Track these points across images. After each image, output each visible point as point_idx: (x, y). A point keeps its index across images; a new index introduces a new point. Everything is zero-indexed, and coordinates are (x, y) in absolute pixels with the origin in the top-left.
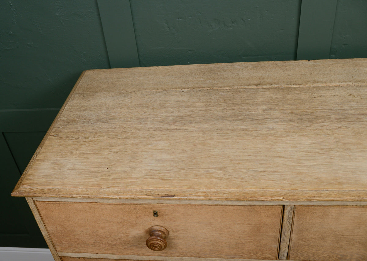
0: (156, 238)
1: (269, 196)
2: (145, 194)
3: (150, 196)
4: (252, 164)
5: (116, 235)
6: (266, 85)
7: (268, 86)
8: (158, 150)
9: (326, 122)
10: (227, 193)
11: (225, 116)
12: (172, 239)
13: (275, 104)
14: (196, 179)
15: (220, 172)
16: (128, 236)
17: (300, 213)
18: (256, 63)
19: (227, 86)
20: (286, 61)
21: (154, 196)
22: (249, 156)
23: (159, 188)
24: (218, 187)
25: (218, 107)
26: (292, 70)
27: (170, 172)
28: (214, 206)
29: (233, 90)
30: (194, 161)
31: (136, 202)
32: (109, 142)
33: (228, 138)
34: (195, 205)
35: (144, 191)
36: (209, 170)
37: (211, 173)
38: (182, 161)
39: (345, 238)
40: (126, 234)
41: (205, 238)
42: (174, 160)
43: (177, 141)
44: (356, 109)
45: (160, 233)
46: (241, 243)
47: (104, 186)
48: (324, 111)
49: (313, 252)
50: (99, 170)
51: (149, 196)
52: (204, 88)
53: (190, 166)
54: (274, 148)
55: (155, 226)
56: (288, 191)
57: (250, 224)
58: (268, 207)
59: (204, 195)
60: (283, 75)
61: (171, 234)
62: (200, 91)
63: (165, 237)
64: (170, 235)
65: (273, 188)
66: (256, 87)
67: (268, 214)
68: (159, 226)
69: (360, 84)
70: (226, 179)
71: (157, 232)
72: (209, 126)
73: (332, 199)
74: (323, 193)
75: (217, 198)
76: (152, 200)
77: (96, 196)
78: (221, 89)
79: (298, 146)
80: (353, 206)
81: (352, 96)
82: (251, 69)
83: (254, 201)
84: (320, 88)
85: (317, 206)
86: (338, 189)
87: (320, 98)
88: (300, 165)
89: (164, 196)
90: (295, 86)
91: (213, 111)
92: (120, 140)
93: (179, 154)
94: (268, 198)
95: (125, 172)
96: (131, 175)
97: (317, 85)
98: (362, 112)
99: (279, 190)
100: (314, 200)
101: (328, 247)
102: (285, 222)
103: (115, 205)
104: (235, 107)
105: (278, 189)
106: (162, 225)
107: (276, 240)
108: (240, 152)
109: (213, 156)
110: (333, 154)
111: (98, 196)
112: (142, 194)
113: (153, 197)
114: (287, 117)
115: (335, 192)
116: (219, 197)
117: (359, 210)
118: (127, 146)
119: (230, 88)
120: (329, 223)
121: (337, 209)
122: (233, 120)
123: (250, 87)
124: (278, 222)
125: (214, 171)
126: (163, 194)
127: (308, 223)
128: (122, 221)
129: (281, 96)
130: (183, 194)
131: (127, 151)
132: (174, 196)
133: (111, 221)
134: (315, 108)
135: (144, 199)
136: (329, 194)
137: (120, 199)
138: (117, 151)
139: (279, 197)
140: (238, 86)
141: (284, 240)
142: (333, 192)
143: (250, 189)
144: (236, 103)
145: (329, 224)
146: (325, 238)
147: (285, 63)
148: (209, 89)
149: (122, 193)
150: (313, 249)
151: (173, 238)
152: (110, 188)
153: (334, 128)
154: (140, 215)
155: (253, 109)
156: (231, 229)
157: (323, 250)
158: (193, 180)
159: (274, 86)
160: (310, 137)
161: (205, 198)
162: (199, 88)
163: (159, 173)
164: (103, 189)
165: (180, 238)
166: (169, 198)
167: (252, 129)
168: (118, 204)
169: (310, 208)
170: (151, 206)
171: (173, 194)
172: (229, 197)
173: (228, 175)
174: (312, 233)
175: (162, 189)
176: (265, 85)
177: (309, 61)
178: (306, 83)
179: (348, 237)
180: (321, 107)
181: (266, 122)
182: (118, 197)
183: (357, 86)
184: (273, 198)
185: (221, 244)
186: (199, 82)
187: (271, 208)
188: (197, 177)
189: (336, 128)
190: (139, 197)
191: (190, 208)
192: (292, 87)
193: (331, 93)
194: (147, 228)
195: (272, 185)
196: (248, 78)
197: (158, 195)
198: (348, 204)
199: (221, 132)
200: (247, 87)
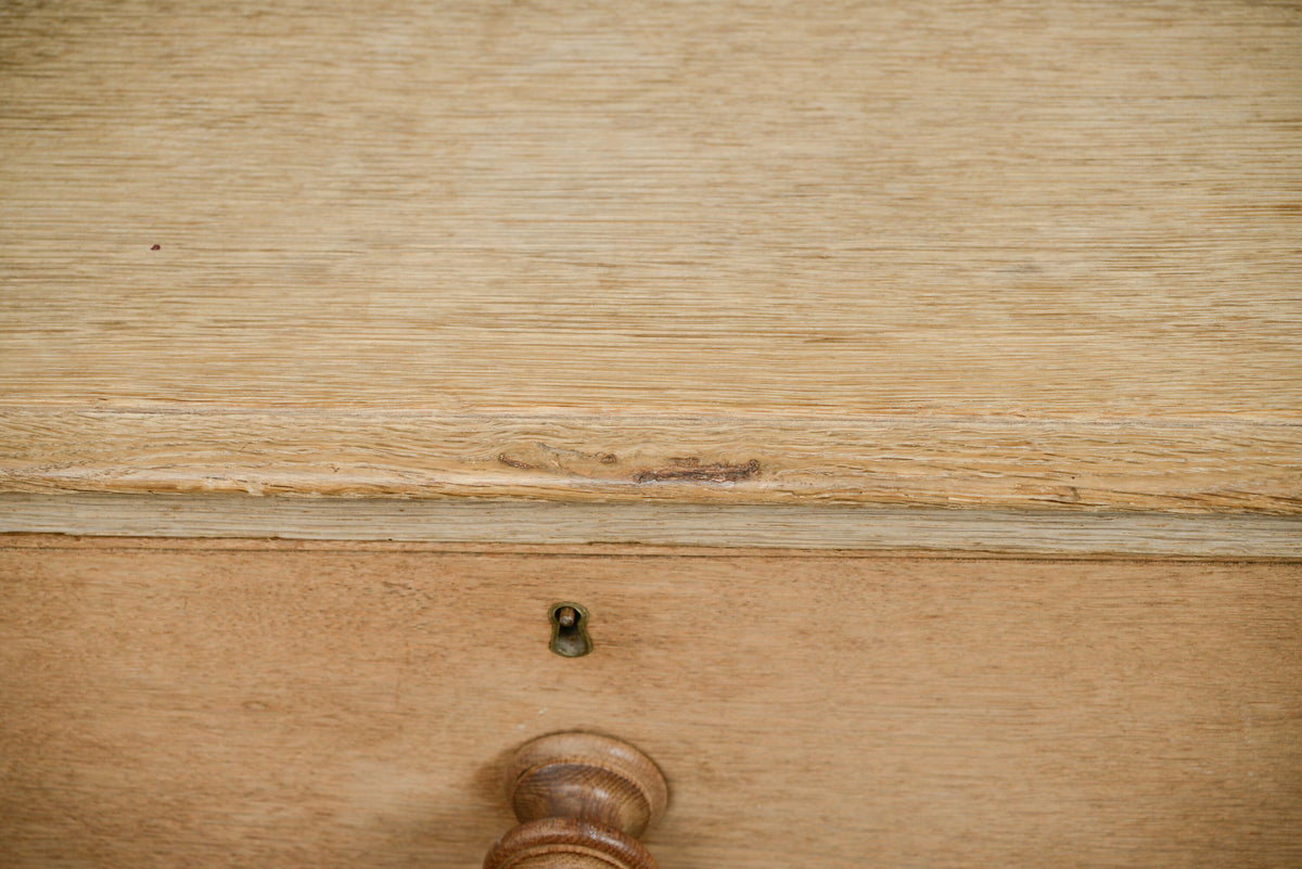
0: (570, 833)
2: (496, 451)
3: (541, 468)
5: (227, 809)
8: (583, 102)
10: (1213, 445)
12: (697, 840)
14: (930, 334)
15: (1137, 279)
16: (325, 815)
21: (572, 474)
23: (613, 401)
24: (1132, 397)
27: (702, 272)
28: (1076, 567)
30: (900, 188)
31: (405, 530)
32: (165, 44)
33: (1168, 15)
34: (917, 554)
35: (486, 427)
36: (1039, 257)
37: (1060, 288)
38: (801, 190)
40: (315, 804)
41: (965, 837)
42: (728, 184)
43: (740, 38)
45: (601, 794)
47: (132, 387)
50: (82, 260)
51: (527, 468)
53: (867, 231)
55: (559, 733)
59: (1014, 467)
61: (691, 802)
63: (646, 824)
64: (676, 812)
68: (591, 732)
70: (1199, 332)
71: (576, 787)
75: (1132, 486)
76: (552, 515)
77: (53, 473)
89: (656, 466)
92: (262, 26)
93: (768, 133)
95: (314, 274)
96: (359, 299)
103: (224, 557)
106: (619, 726)
109: (1060, 154)
111: (76, 472)
112: (465, 454)
113: (564, 481)
116: (1149, 477)
118: (318, 70)
125: (1081, 267)
126: (654, 454)
128: (281, 691)
130: (827, 455)
131: (323, 108)
132: (750, 470)
133: (186, 691)
135: (483, 500)
137: (275, 496)
138: (239, 109)
149: (286, 444)
151: (705, 831)
152: (182, 407)
154: (437, 640)
158: (907, 337)
161: (1022, 488)
163: (607, 284)
164: (122, 410)
165: (758, 833)
166: (705, 487)
168: (250, 544)
170: (533, 565)
171: (739, 456)
172: (1241, 484)
173: (1206, 301)
175: (643, 409)
182: (255, 480)
188: (940, 320)
190: (438, 477)
191: (872, 586)
194: (490, 749)
197: (610, 459)
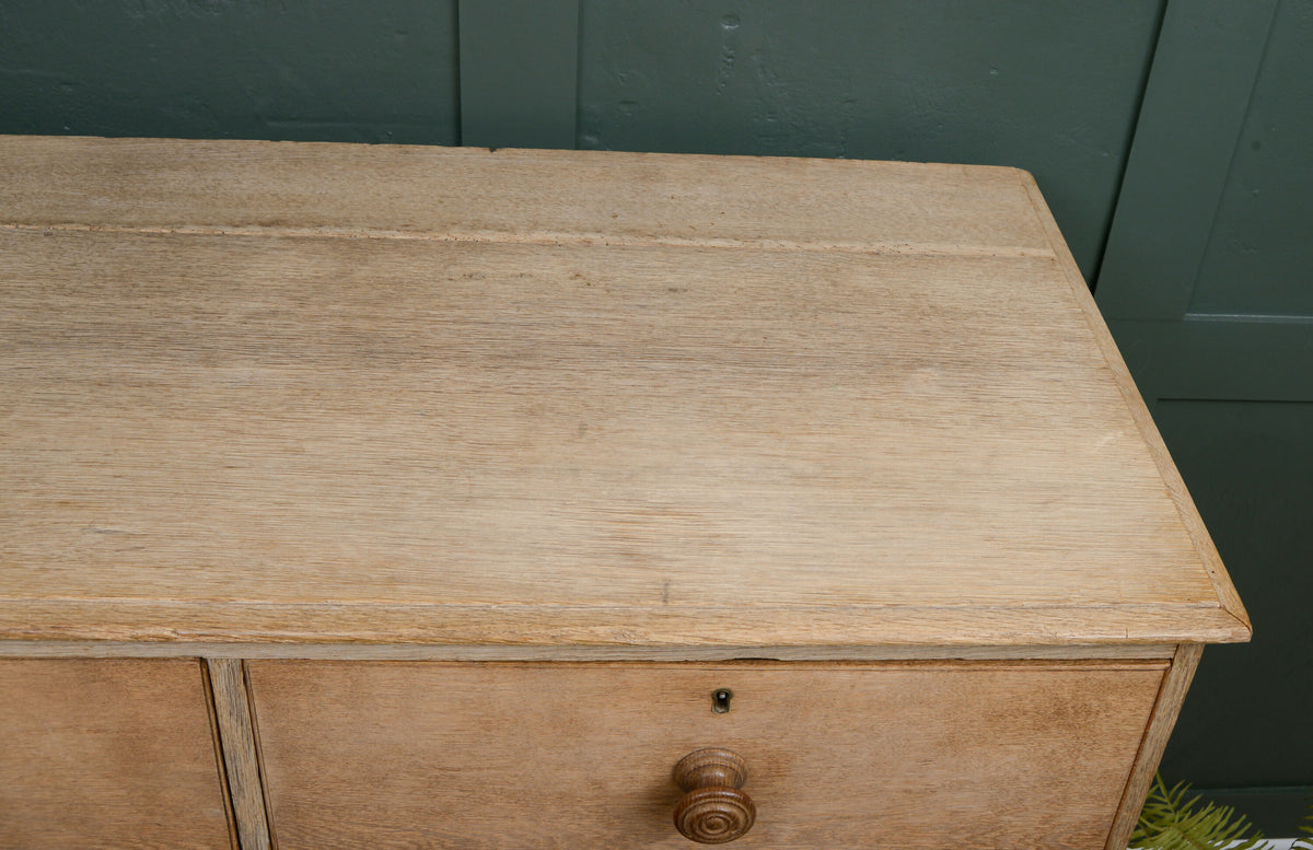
1: (122, 624)
4: (110, 508)
6: (299, 225)
7: (306, 232)
9: (446, 365)
11: (96, 331)
13: (300, 295)
17: (268, 687)
18: (302, 148)
19: (157, 224)
20: (410, 147)
22: (116, 477)
25: (86, 297)
26: (415, 180)
29: (170, 239)
39: (453, 777)
44: (572, 324)
46: (85, 801)
48: (458, 327)
49: (359, 833)
52: (68, 227)
54: (222, 453)
56: (198, 607)
57: (98, 731)
58: (148, 667)
60: (379, 195)
62: (47, 235)
65: (145, 596)
66: (261, 233)
67: (156, 691)
69: (628, 240)
72: (20, 365)
73: (348, 634)
74: (318, 616)
78: (129, 233)
79: (309, 446)
80: (445, 663)
81: (579, 280)
82: (273, 168)
83: (67, 640)
84: (484, 246)
85: (325, 662)
86: (377, 602)
87: (472, 283)
88: (282, 513)
90: (400, 236)
91: (60, 310)
94: (120, 629)
97: (480, 236)
98: (586, 338)
99: (166, 601)
100: (282, 638)
101: (404, 813)
102: (225, 721)
104: (149, 301)
105: (162, 599)
107: (213, 791)
108: (90, 464)
110: (418, 480)
114: (320, 342)
115: (364, 609)
117: (471, 675)
119: (164, 231)
120: (381, 724)
121: (396, 673)
122: (119, 346)
123: (238, 231)
124: (201, 720)
127: (308, 723)
129: (333, 269)
134: (434, 316)
136: (340, 619)
139: (158, 628)
140: (197, 223)
141: (241, 789)
142: (357, 612)
143: (61, 598)
144: (158, 284)
145: (382, 727)
146: (384, 779)
147: (407, 152)
148: (87, 228)
150: (354, 820)
153: (464, 388)
155: (212, 311)
156: (34, 751)
157: (388, 823)
159: (329, 232)
160: (367, 417)
162: (50, 223)
167: (173, 383)
169: (300, 668)
174: (332, 762)
176: (297, 225)
177: (492, 150)
178: (444, 227)
179: (462, 773)
180: (457, 312)
181: (235, 356)
183: (615, 247)
184: (139, 632)
185: (12, 808)
186: (61, 203)
187: (159, 668)
189: (472, 388)
192: (390, 240)
193: (513, 265)
195: (150, 583)
196: (249, 198)
198: (427, 653)
199: (54, 390)
200: (229, 231)
